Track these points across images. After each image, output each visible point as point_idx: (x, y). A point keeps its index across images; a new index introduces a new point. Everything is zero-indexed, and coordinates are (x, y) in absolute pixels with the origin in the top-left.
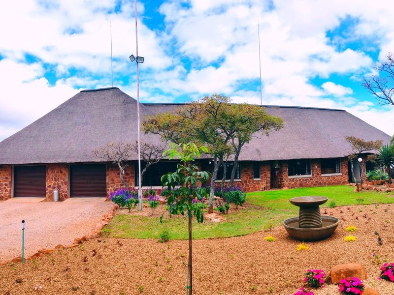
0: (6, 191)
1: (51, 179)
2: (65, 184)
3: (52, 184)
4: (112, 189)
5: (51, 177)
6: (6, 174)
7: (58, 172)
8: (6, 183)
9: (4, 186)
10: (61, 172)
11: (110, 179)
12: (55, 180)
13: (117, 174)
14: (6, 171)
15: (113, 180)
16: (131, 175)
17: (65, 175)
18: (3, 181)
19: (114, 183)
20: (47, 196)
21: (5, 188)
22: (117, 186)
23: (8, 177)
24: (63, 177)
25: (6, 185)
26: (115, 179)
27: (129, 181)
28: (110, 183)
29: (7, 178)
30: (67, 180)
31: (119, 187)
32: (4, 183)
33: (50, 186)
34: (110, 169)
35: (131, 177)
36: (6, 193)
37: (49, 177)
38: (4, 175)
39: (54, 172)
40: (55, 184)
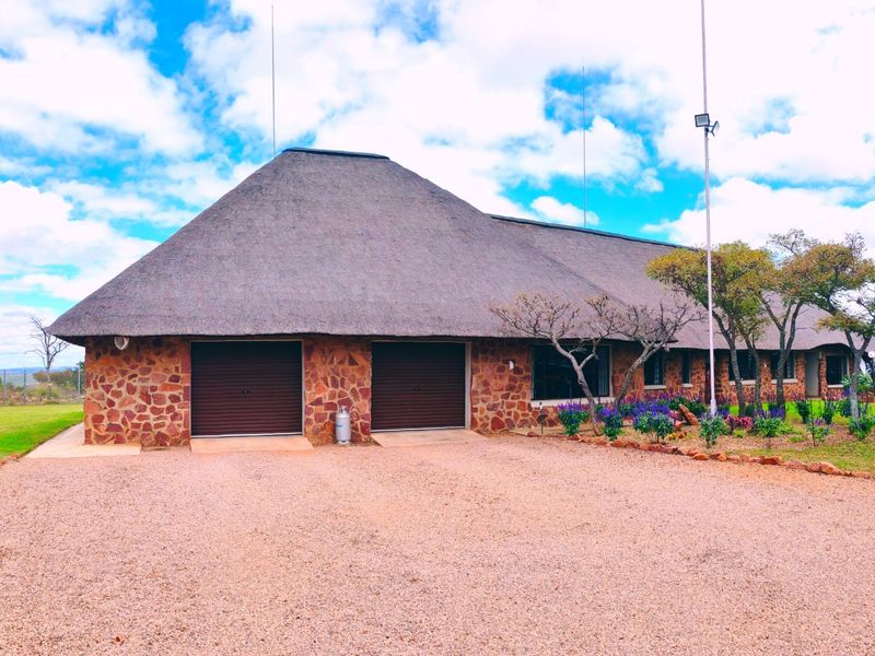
0: (173, 418)
1: (321, 382)
2: (364, 397)
3: (325, 396)
4: (484, 406)
5: (321, 374)
6: (172, 367)
7: (341, 362)
8: (176, 393)
9: (168, 403)
10: (353, 362)
11: (480, 381)
12: (335, 384)
13: (495, 369)
14: (171, 355)
15: (486, 384)
16: (525, 374)
17: (362, 370)
18: (165, 388)
19: (487, 392)
20: (309, 429)
21: (170, 409)
22: (496, 398)
23: (182, 375)
24: (358, 376)
25: (175, 399)
26: (492, 382)
27: (520, 387)
28: (479, 390)
29: (176, 379)
30: (368, 384)
31: (500, 401)
32: (167, 394)
33: (318, 402)
34: (480, 356)
35: (525, 378)
36: (176, 422)
37: (314, 376)
38: (166, 370)
39: (332, 362)
40: (333, 396)
